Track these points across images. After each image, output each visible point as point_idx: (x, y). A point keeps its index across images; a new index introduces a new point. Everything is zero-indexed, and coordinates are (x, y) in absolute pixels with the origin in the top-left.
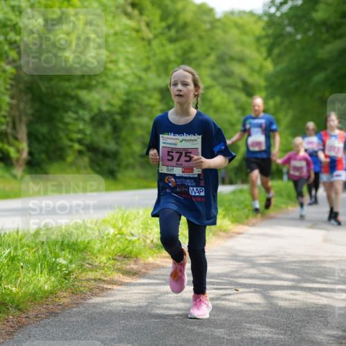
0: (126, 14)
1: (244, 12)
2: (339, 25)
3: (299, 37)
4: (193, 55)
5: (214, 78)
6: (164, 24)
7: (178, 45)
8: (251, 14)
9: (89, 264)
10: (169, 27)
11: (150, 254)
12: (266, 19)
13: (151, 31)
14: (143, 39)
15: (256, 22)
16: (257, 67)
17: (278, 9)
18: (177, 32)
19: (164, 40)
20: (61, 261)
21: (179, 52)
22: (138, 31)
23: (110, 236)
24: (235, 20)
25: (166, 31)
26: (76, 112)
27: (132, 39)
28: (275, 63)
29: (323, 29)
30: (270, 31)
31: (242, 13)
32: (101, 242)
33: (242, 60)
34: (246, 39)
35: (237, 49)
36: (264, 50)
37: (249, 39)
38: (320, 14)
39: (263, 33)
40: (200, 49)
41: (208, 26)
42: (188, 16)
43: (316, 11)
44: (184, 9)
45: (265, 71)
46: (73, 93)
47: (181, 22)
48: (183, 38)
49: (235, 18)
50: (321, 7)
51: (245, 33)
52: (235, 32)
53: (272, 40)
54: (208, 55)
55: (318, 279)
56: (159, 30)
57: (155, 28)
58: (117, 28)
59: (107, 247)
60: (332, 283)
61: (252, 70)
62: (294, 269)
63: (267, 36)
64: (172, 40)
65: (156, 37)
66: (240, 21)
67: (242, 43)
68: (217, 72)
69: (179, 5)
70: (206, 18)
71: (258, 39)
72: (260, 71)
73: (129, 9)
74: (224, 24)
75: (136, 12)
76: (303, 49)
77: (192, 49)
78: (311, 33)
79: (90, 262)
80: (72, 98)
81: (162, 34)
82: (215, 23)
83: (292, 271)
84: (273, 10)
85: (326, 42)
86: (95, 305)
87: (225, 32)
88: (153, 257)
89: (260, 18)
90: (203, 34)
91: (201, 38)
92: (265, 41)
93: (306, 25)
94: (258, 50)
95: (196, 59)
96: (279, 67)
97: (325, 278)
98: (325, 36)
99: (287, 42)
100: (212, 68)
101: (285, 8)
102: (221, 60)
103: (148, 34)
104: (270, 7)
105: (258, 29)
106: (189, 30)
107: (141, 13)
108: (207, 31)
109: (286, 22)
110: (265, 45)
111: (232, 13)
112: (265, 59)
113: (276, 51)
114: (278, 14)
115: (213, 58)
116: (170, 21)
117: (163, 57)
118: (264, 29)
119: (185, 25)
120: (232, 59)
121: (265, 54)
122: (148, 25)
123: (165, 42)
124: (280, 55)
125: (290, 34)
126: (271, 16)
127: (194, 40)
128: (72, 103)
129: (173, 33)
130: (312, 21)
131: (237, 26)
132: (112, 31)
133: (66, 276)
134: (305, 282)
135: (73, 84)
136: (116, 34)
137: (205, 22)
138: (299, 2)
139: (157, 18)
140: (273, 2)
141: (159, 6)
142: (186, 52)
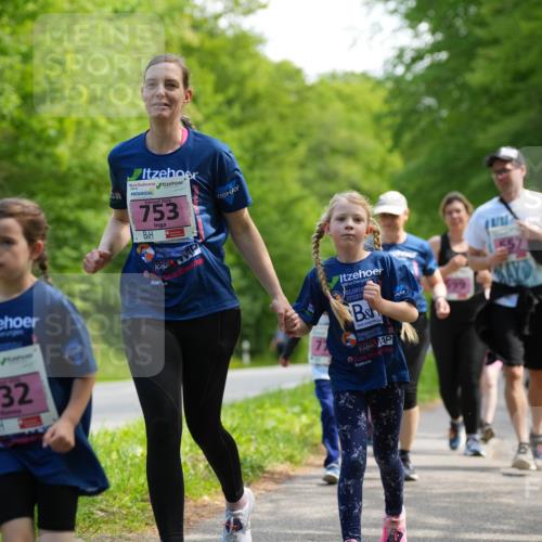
1: (353, 74)
2: (510, 94)
3: (444, 113)
4: (270, 147)
5: (305, 183)
6: (220, 98)
7: (245, 131)
8: (365, 76)
9: (102, 510)
10: (230, 102)
11: (205, 488)
12: (389, 85)
13: (199, 110)
15: (373, 90)
16: (376, 165)
17: (408, 67)
18: (243, 108)
19: (220, 122)
21: (248, 143)
23: (137, 460)
24: (338, 88)
25: (224, 108)
26: (76, 248)
28: (407, 157)
29: (484, 101)
30: (396, 105)
31: (349, 76)
32: (122, 471)
33: (351, 154)
34: (357, 117)
35: (342, 135)
36: (387, 136)
37: (361, 119)
38: (478, 76)
39: (385, 109)
40: (282, 135)
41: (292, 99)
42: (259, 83)
43: (472, 70)
44: (253, 71)
45: (389, 170)
46: (71, 216)
47: (248, 93)
48: (254, 119)
49: (338, 84)
50: (479, 62)
51: (355, 108)
52: (338, 107)
53: (398, 120)
54: (294, 145)
55: (489, 525)
56: (212, 107)
57: (206, 105)
59: (132, 480)
60: (512, 532)
61: (368, 169)
62: (446, 508)
63: (392, 114)
64: (235, 124)
65: (208, 118)
66: (347, 90)
67: (351, 125)
68: (310, 174)
69: (246, 66)
70: (290, 85)
71: (378, 119)
72: (381, 171)
74: (321, 96)
76: (451, 133)
77: (268, 136)
78: (464, 106)
79: (103, 507)
80: (70, 224)
81: (218, 113)
82: (304, 93)
83: (443, 512)
84: (400, 70)
85: (490, 121)
87: (323, 107)
88: (209, 495)
89: (379, 83)
90: (286, 111)
91: (282, 118)
92: (388, 121)
93: (456, 94)
94: (378, 136)
95: (275, 153)
96: (413, 164)
97: (500, 523)
98: (488, 111)
99: (424, 123)
100: (302, 166)
101: (420, 67)
102: (317, 153)
103: (195, 114)
104: (395, 66)
105: (377, 101)
106: (263, 105)
108: (292, 106)
109: (422, 88)
110: (389, 127)
111: (333, 76)
112: (390, 151)
113: (407, 137)
114: (409, 77)
115: (302, 150)
116: (231, 91)
118: (387, 101)
119: (255, 99)
120: (334, 151)
121: (389, 143)
123: (222, 126)
124: (414, 144)
125: (429, 108)
126: (398, 81)
127: (272, 122)
128: (70, 233)
129: (236, 111)
130: (464, 87)
131: (342, 97)
134: (467, 531)
135: (70, 202)
137: (289, 92)
138: (443, 56)
139: (209, 88)
140: (400, 56)
141: (213, 68)
142: (257, 143)
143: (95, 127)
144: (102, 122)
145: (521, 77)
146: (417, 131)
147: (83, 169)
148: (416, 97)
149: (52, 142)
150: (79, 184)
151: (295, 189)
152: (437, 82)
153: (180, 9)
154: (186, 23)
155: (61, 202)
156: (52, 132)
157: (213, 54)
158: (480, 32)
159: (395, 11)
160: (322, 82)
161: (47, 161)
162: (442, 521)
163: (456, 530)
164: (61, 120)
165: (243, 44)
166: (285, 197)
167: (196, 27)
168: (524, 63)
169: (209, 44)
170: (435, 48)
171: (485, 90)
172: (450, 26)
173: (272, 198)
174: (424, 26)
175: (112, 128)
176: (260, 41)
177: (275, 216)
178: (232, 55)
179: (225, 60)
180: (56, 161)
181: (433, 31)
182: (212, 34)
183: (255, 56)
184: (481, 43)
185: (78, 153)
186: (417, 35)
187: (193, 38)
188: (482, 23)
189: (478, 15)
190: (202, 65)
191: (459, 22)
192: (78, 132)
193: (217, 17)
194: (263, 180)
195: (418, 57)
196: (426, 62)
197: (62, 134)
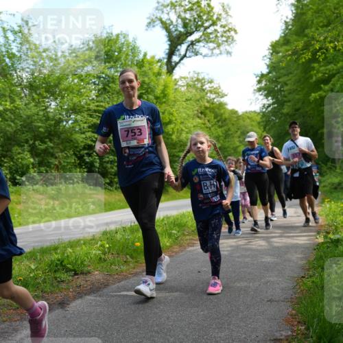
0: (198, 117)
1: (251, 111)
2: (294, 115)
3: (277, 121)
4: (230, 133)
6: (216, 120)
7: (223, 129)
8: (255, 112)
10: (218, 121)
12: (261, 114)
14: (207, 128)
15: (257, 116)
17: (266, 109)
18: (222, 123)
20: (174, 232)
21: (224, 132)
22: (204, 124)
24: (248, 116)
25: (217, 123)
27: (201, 128)
29: (288, 117)
30: (264, 119)
34: (253, 123)
36: (262, 127)
37: (255, 124)
38: (285, 111)
39: (261, 120)
40: (233, 129)
41: (235, 119)
42: (226, 115)
43: (284, 109)
44: (224, 113)
48: (225, 125)
49: (247, 114)
50: (285, 107)
51: (253, 121)
52: (248, 120)
53: (265, 123)
54: (237, 132)
57: (212, 122)
58: (195, 124)
63: (263, 122)
64: (220, 127)
65: (212, 126)
66: (250, 116)
67: (252, 125)
69: (222, 111)
70: (234, 115)
71: (259, 123)
73: (200, 115)
74: (243, 118)
75: (203, 116)
76: (280, 126)
77: (229, 130)
78: (282, 119)
81: (215, 124)
82: (239, 117)
84: (264, 110)
86: (190, 251)
87: (244, 121)
89: (259, 113)
90: (234, 123)
91: (233, 124)
92: (262, 124)
93: (280, 115)
94: (259, 128)
95: (232, 134)
99: (272, 123)
100: (239, 137)
101: (269, 109)
102: (242, 133)
103: (209, 125)
105: (258, 118)
106: (228, 121)
107: (205, 117)
108: (236, 121)
109: (271, 114)
111: (246, 112)
112: (263, 132)
113: (267, 128)
114: (267, 112)
115: (239, 132)
116: (219, 118)
117: (217, 134)
118: (261, 118)
119: (225, 120)
122: (209, 121)
123: (217, 128)
124: (269, 129)
125: (273, 120)
126: (264, 113)
127: (230, 126)
129: (220, 123)
130: (282, 114)
131: (248, 118)
132: (192, 126)
133: (176, 239)
135: (177, 150)
136: (194, 126)
137: (234, 117)
138: (276, 105)
139: (213, 118)
140: (264, 106)
141: (213, 112)
142: (227, 132)
143: (182, 130)
144: (184, 128)
145: (297, 110)
146: (270, 126)
147: (180, 141)
148: (269, 117)
149: (171, 135)
150: (179, 145)
151: (238, 144)
152: (275, 112)
153: (204, 98)
154: (206, 101)
155: (174, 151)
156: (171, 132)
157: (213, 108)
158: (285, 99)
159: (262, 94)
160: (243, 114)
161: (170, 140)
162: (280, 231)
163: (284, 233)
164: (173, 129)
165: (221, 105)
166: (235, 146)
167: (208, 102)
168: (297, 107)
169: (212, 106)
170: (273, 103)
171: (288, 114)
172: (277, 98)
173: (231, 146)
174: (270, 98)
175: (186, 130)
176: (226, 104)
177: (232, 151)
178: (218, 109)
179: (216, 110)
180: (172, 140)
181: (273, 99)
182: (213, 104)
183: (225, 108)
184: (285, 102)
185: (178, 137)
186: (268, 100)
187: (207, 105)
188: (286, 97)
189: (284, 94)
190: (210, 112)
191: (279, 97)
192: (177, 132)
193: (214, 99)
194: (228, 141)
195: (269, 106)
196: (271, 107)
197: (173, 132)
